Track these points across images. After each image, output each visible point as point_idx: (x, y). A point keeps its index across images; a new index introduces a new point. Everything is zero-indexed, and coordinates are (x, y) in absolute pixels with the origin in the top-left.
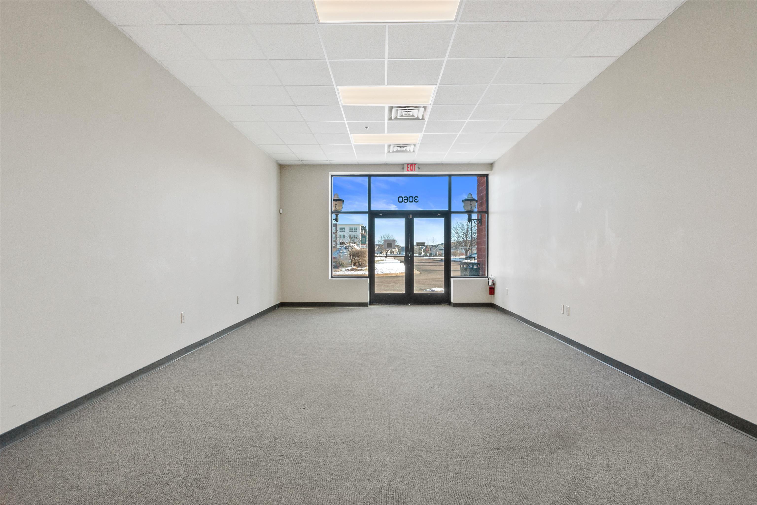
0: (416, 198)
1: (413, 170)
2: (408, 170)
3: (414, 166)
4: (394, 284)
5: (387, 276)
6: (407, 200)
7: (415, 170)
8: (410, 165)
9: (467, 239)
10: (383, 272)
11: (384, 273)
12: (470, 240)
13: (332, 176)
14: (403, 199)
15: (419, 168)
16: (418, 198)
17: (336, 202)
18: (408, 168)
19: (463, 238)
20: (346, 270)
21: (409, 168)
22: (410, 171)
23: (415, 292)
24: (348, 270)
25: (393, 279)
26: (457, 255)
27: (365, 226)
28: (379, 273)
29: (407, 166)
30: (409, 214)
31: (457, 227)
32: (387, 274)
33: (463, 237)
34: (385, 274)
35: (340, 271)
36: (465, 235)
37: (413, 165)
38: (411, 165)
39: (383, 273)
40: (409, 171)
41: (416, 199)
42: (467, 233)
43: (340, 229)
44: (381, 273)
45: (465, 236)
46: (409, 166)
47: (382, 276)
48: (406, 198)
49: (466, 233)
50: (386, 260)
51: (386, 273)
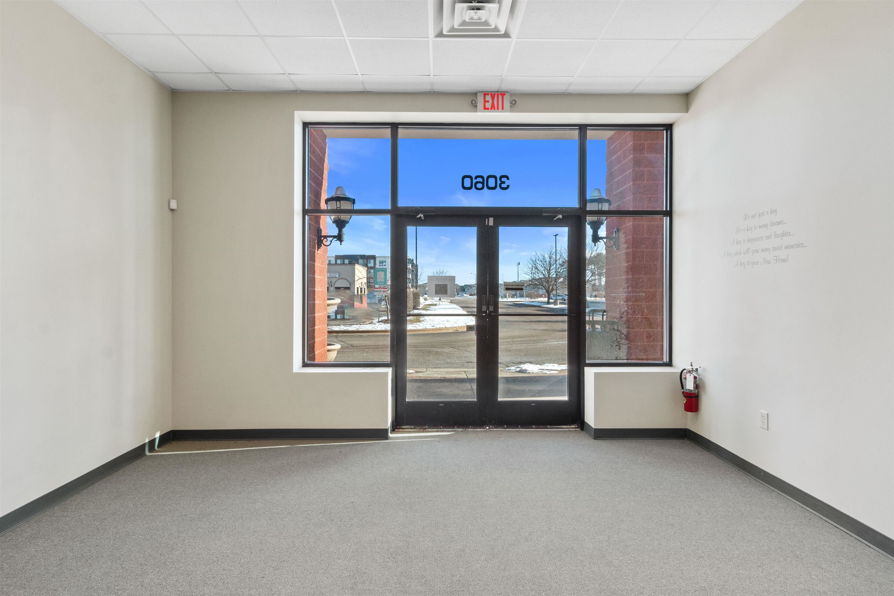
0: (504, 179)
1: (498, 109)
2: (486, 107)
3: (500, 97)
4: (451, 349)
5: (440, 332)
6: (483, 183)
7: (503, 109)
8: (491, 94)
9: (549, 277)
10: (434, 325)
11: (435, 327)
12: (554, 277)
13: (306, 125)
14: (474, 181)
15: (514, 102)
16: (508, 178)
17: (338, 203)
18: (485, 101)
19: (543, 275)
20: (379, 322)
21: (488, 101)
22: (491, 109)
23: (500, 399)
24: (382, 321)
25: (449, 338)
26: (533, 297)
27: (413, 259)
28: (428, 327)
29: (485, 99)
30: (488, 217)
31: (536, 260)
32: (440, 329)
33: (544, 273)
34: (437, 330)
35: (369, 324)
36: (546, 270)
37: (498, 95)
38: (494, 94)
39: (433, 328)
40: (488, 109)
41: (504, 182)
42: (550, 268)
43: (380, 262)
44: (431, 328)
45: (547, 272)
46: (488, 98)
47: (432, 332)
48: (480, 180)
49: (548, 268)
50: (439, 304)
51: (438, 326)
